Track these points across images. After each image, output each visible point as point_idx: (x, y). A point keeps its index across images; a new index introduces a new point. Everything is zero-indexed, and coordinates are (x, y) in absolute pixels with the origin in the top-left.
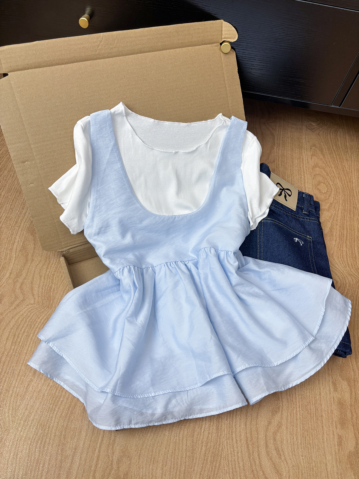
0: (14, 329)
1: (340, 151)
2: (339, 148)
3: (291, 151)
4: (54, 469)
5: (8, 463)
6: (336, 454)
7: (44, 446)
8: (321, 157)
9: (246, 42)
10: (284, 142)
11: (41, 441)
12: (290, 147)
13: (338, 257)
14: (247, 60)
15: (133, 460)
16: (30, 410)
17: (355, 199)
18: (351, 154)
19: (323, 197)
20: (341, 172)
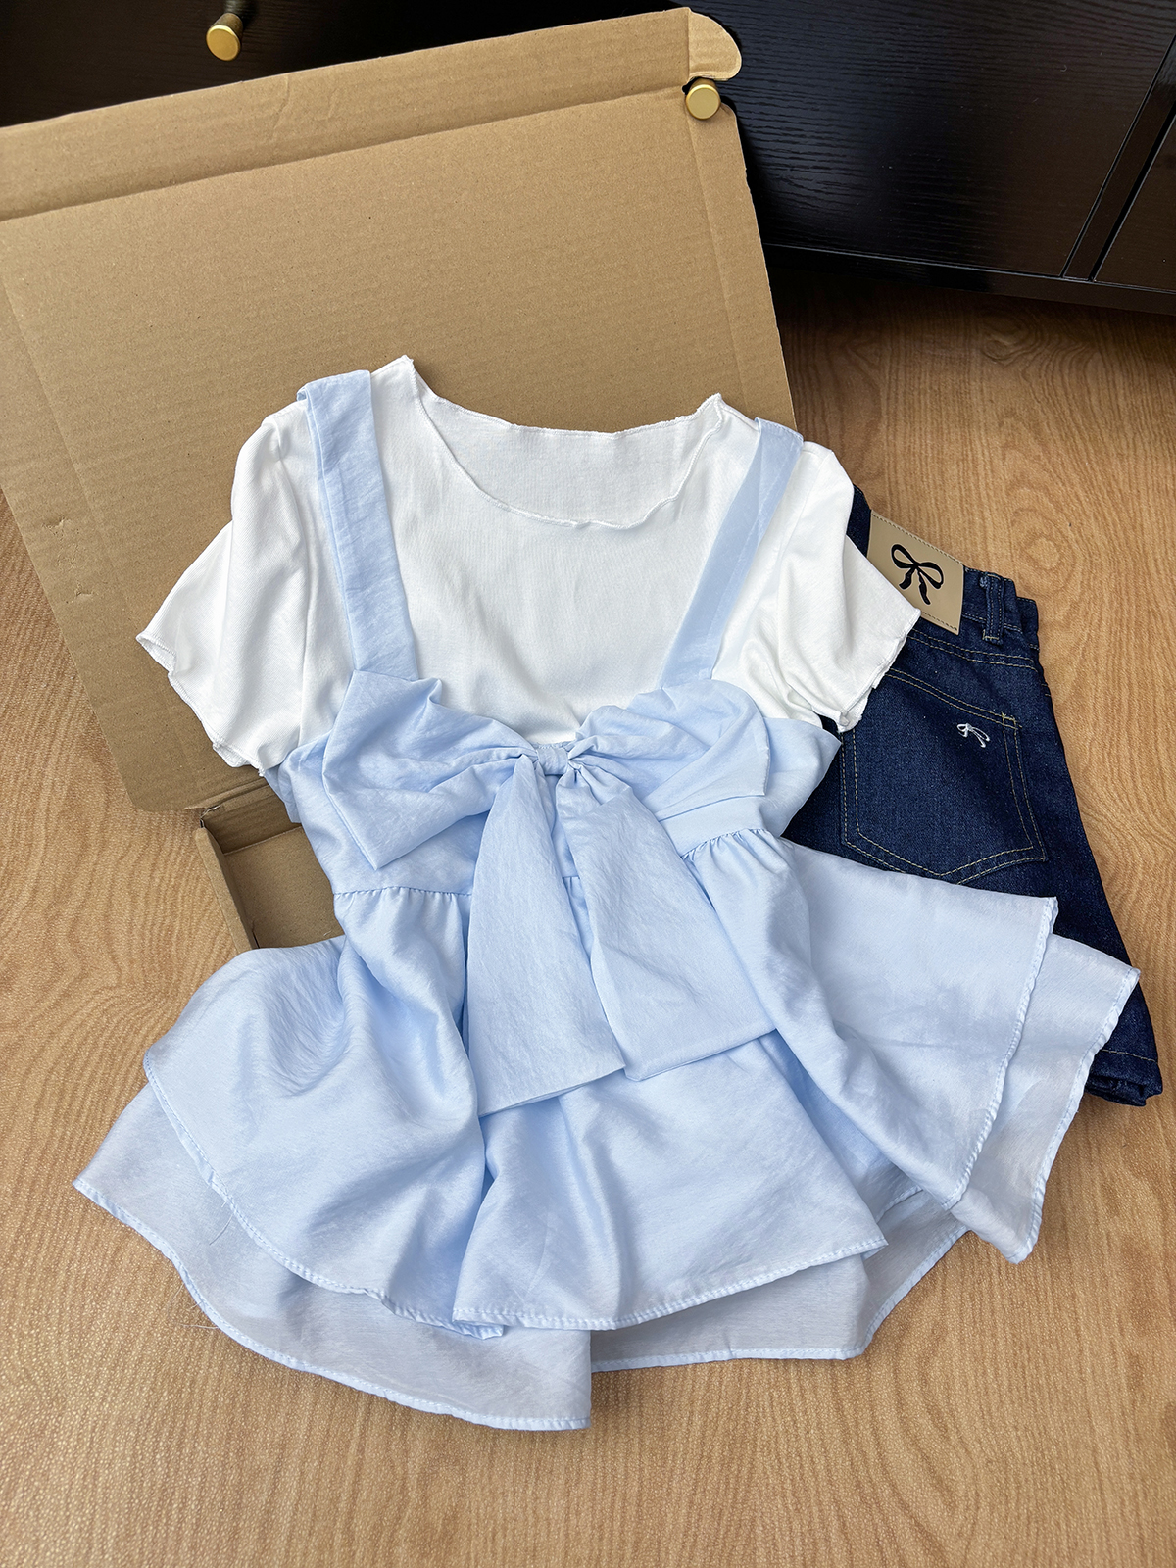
0: (58, 1073)
1: (1099, 427)
2: (1094, 416)
3: (934, 436)
4: (219, 1515)
5: (68, 1504)
6: (1123, 1414)
7: (181, 1442)
8: (1036, 450)
9: (771, 78)
10: (910, 409)
11: (171, 1427)
12: (932, 423)
13: (1106, 779)
14: (776, 138)
15: (472, 1470)
16: (129, 1330)
17: (1152, 586)
18: (1134, 437)
19: (1046, 583)
20: (1103, 498)
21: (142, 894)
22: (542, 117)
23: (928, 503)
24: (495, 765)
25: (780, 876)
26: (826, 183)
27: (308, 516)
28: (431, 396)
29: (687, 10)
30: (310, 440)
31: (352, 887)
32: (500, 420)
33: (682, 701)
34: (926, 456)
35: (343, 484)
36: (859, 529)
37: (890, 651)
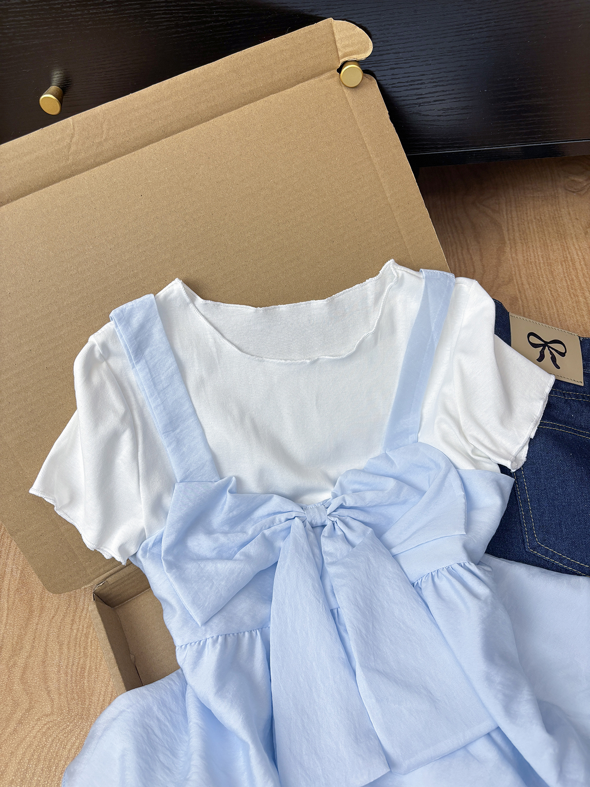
3: (543, 249)
9: (394, 51)
10: (523, 234)
21: (66, 643)
22: (246, 109)
23: (546, 294)
24: (277, 527)
25: (485, 602)
26: (443, 109)
27: (130, 393)
28: (199, 300)
29: (331, 19)
30: (122, 345)
31: (186, 640)
32: (248, 307)
33: (400, 462)
34: (540, 263)
35: (149, 369)
36: (503, 329)
37: (538, 408)
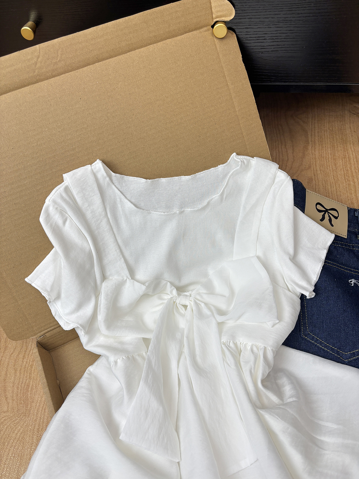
9: (248, 17)
14: (254, 41)
22: (151, 47)
23: (330, 178)
26: (277, 57)
34: (329, 158)
36: (301, 199)
